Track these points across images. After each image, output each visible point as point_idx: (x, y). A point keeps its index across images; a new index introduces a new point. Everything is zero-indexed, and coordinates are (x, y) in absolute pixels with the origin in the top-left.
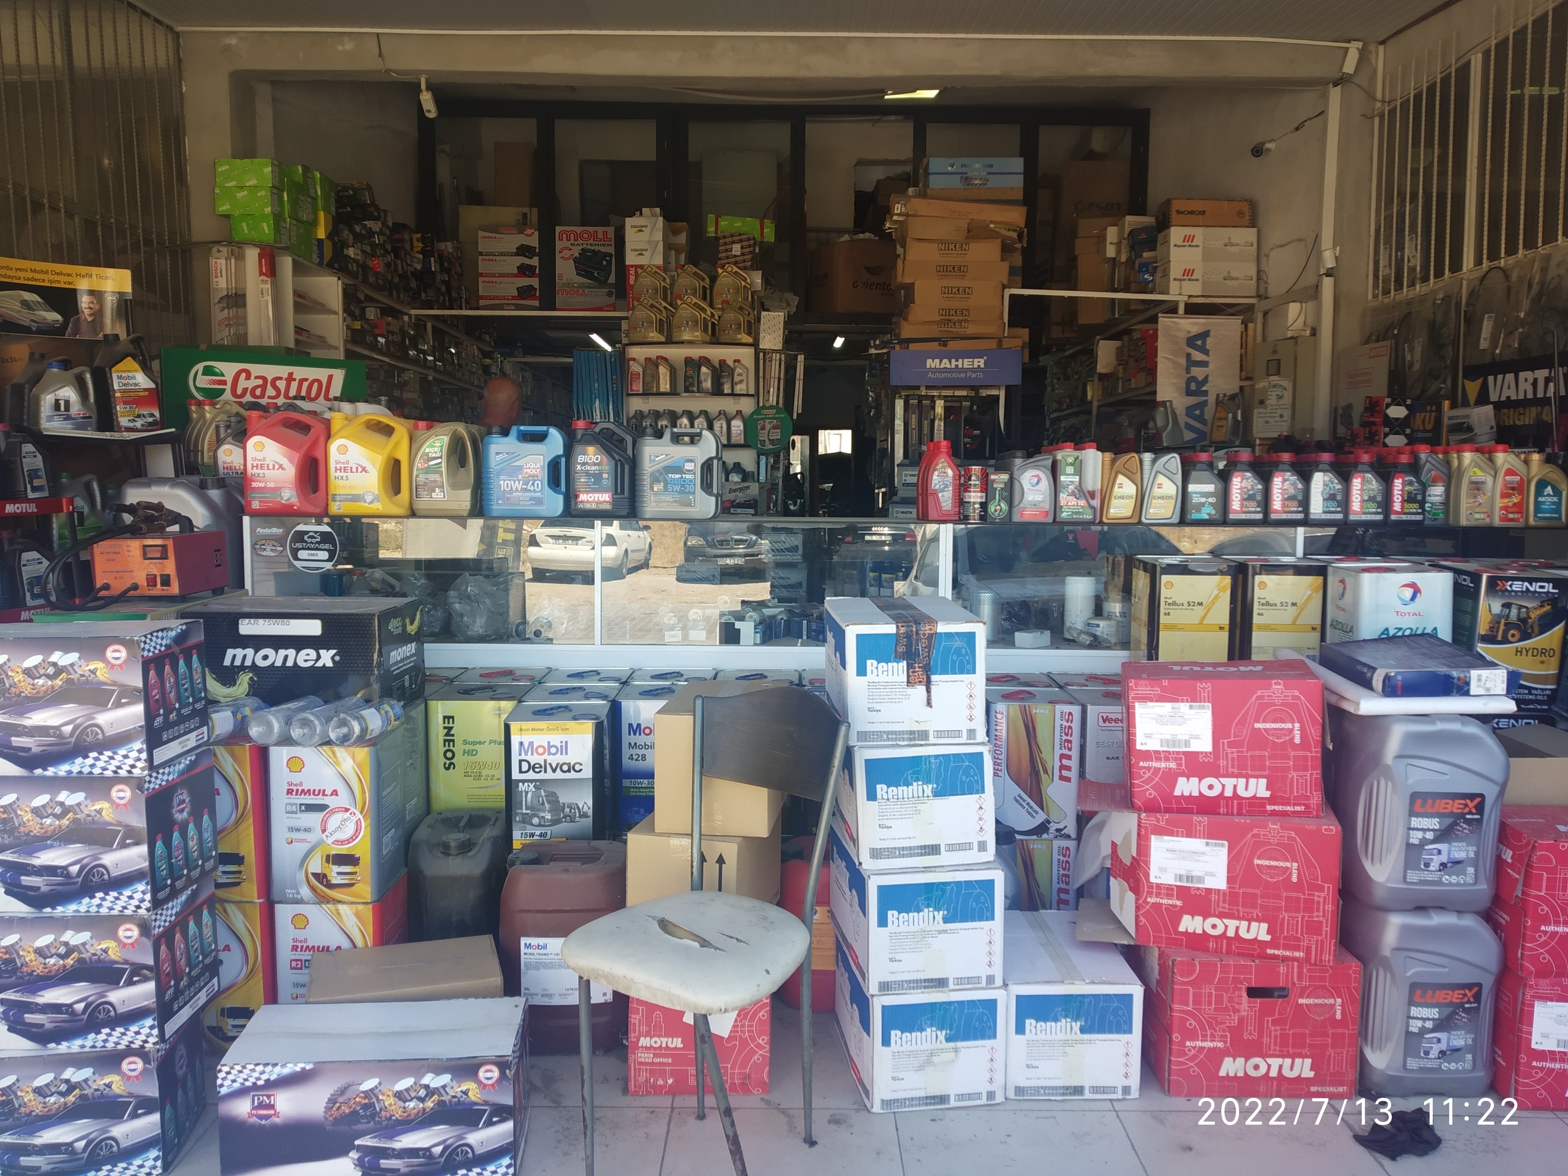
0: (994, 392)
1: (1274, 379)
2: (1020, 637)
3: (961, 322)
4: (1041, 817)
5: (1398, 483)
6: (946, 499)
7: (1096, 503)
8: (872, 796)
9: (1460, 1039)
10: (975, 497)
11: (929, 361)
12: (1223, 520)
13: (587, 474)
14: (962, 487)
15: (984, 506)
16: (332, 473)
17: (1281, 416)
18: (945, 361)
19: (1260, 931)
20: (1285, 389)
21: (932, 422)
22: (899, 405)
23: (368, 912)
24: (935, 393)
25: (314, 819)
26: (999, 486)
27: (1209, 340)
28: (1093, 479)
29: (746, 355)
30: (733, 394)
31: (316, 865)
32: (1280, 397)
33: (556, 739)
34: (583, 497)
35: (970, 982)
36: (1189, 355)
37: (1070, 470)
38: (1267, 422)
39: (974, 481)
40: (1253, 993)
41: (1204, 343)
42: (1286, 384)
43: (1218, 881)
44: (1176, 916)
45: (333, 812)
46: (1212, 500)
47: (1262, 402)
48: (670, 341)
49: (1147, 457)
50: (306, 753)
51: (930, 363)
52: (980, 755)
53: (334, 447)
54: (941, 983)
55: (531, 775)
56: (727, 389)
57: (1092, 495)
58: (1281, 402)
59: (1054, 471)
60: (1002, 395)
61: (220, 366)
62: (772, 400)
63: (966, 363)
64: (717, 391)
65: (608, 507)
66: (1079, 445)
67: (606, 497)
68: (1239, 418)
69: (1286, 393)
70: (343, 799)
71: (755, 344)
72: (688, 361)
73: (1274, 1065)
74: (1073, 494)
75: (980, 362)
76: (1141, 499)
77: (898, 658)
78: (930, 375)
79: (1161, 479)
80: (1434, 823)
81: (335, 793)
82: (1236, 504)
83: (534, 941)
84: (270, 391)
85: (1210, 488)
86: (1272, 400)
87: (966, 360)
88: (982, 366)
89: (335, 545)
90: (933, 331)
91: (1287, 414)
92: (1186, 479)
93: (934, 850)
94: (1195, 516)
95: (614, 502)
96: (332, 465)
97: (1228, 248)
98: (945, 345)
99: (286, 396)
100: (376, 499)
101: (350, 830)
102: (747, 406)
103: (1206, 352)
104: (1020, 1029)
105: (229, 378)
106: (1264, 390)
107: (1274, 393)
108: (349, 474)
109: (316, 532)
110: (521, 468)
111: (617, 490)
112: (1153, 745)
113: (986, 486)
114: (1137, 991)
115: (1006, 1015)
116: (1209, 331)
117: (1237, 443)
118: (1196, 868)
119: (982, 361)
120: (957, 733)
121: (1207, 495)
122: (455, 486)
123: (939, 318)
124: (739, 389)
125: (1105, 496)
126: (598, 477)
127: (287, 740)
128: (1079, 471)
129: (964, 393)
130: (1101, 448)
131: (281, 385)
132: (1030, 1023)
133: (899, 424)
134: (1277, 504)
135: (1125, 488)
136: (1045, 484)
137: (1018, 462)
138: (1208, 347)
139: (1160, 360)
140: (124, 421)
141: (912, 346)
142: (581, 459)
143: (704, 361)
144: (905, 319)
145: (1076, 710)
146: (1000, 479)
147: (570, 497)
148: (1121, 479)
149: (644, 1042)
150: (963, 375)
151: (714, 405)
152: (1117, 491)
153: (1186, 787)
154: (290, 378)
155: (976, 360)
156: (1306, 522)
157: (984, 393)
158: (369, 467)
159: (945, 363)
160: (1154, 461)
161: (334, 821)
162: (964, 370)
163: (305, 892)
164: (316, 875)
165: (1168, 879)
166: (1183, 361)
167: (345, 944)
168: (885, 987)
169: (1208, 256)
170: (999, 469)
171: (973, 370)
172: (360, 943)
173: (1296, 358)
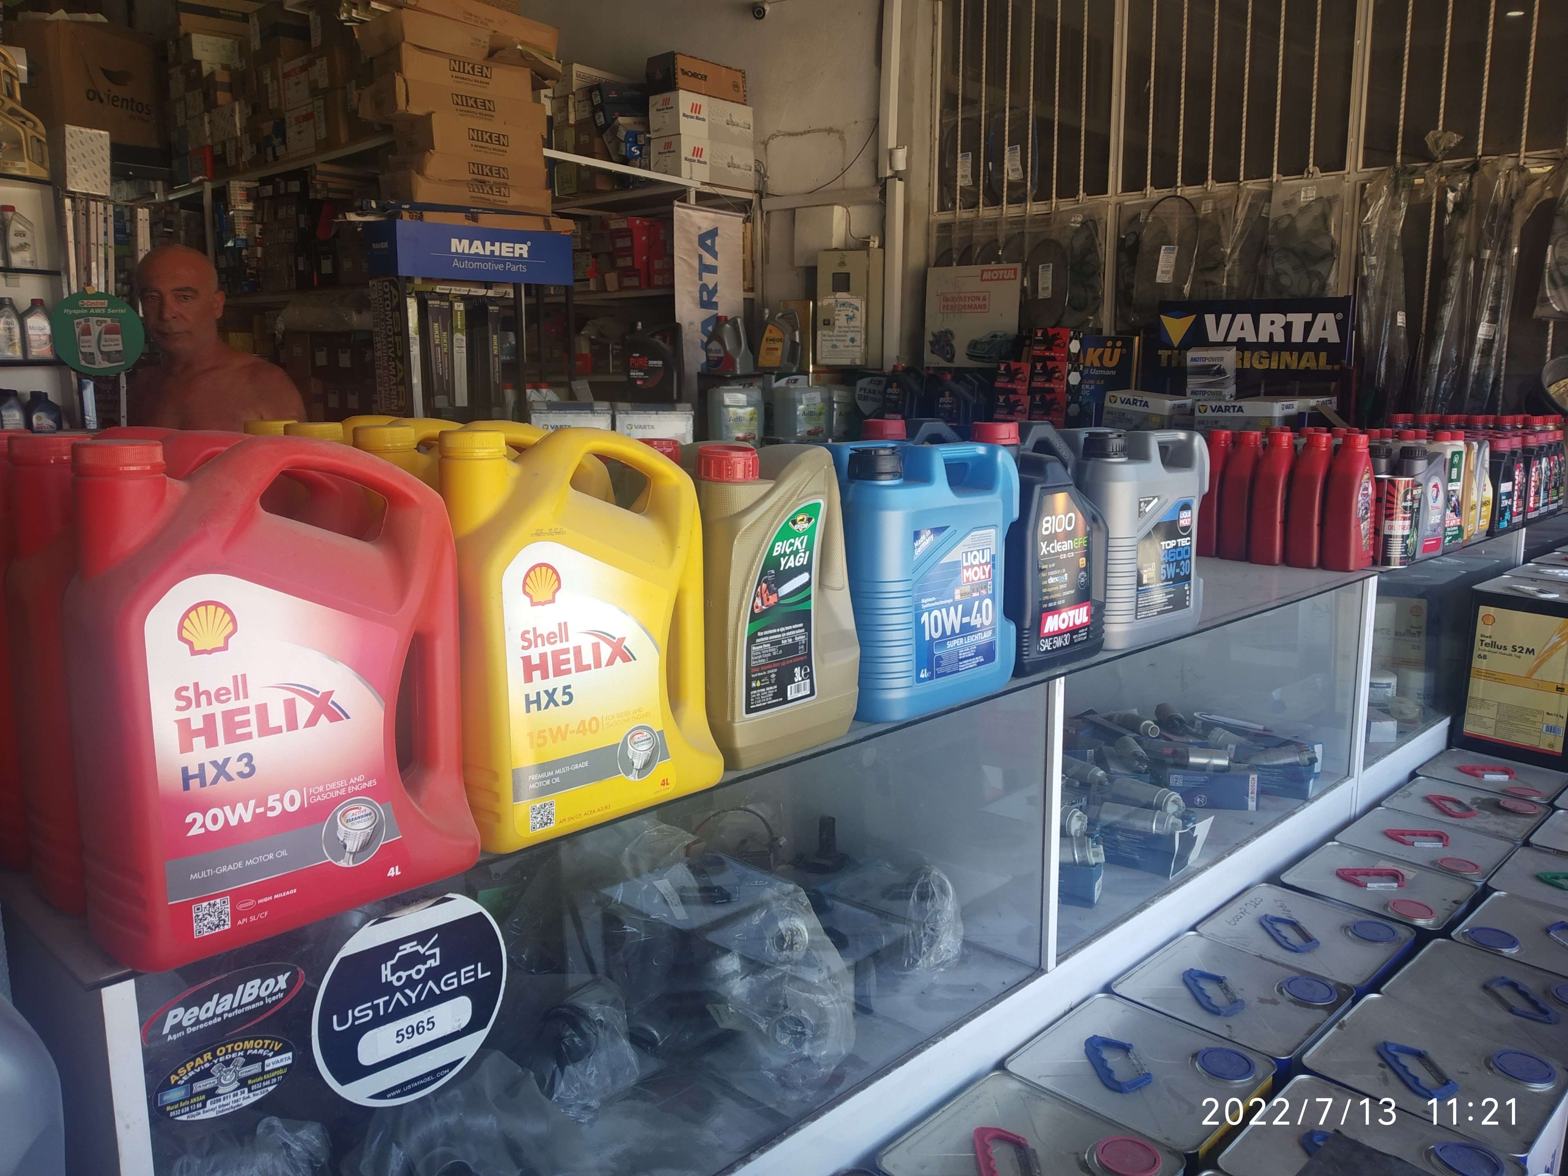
1: (842, 296)
3: (499, 186)
11: (454, 242)
17: (853, 340)
18: (477, 243)
20: (857, 309)
22: (411, 307)
27: (718, 240)
29: (30, 196)
30: (7, 269)
32: (850, 318)
36: (700, 257)
38: (835, 346)
41: (713, 242)
42: (857, 302)
47: (827, 323)
58: (852, 324)
62: (97, 283)
68: (798, 340)
69: (857, 314)
71: (56, 183)
78: (456, 263)
86: (841, 321)
87: (504, 245)
88: (525, 255)
89: (494, 964)
90: (462, 196)
91: (860, 338)
97: (730, 126)
98: (475, 220)
103: (715, 255)
106: (830, 309)
107: (843, 313)
108: (574, 679)
109: (422, 937)
116: (716, 229)
117: (794, 370)
119: (525, 247)
123: (470, 177)
133: (413, 336)
138: (717, 249)
139: (677, 260)
141: (429, 216)
144: (421, 172)
150: (500, 267)
155: (517, 246)
159: (477, 247)
162: (502, 260)
166: (696, 263)
169: (714, 134)
171: (515, 261)
173: (868, 272)
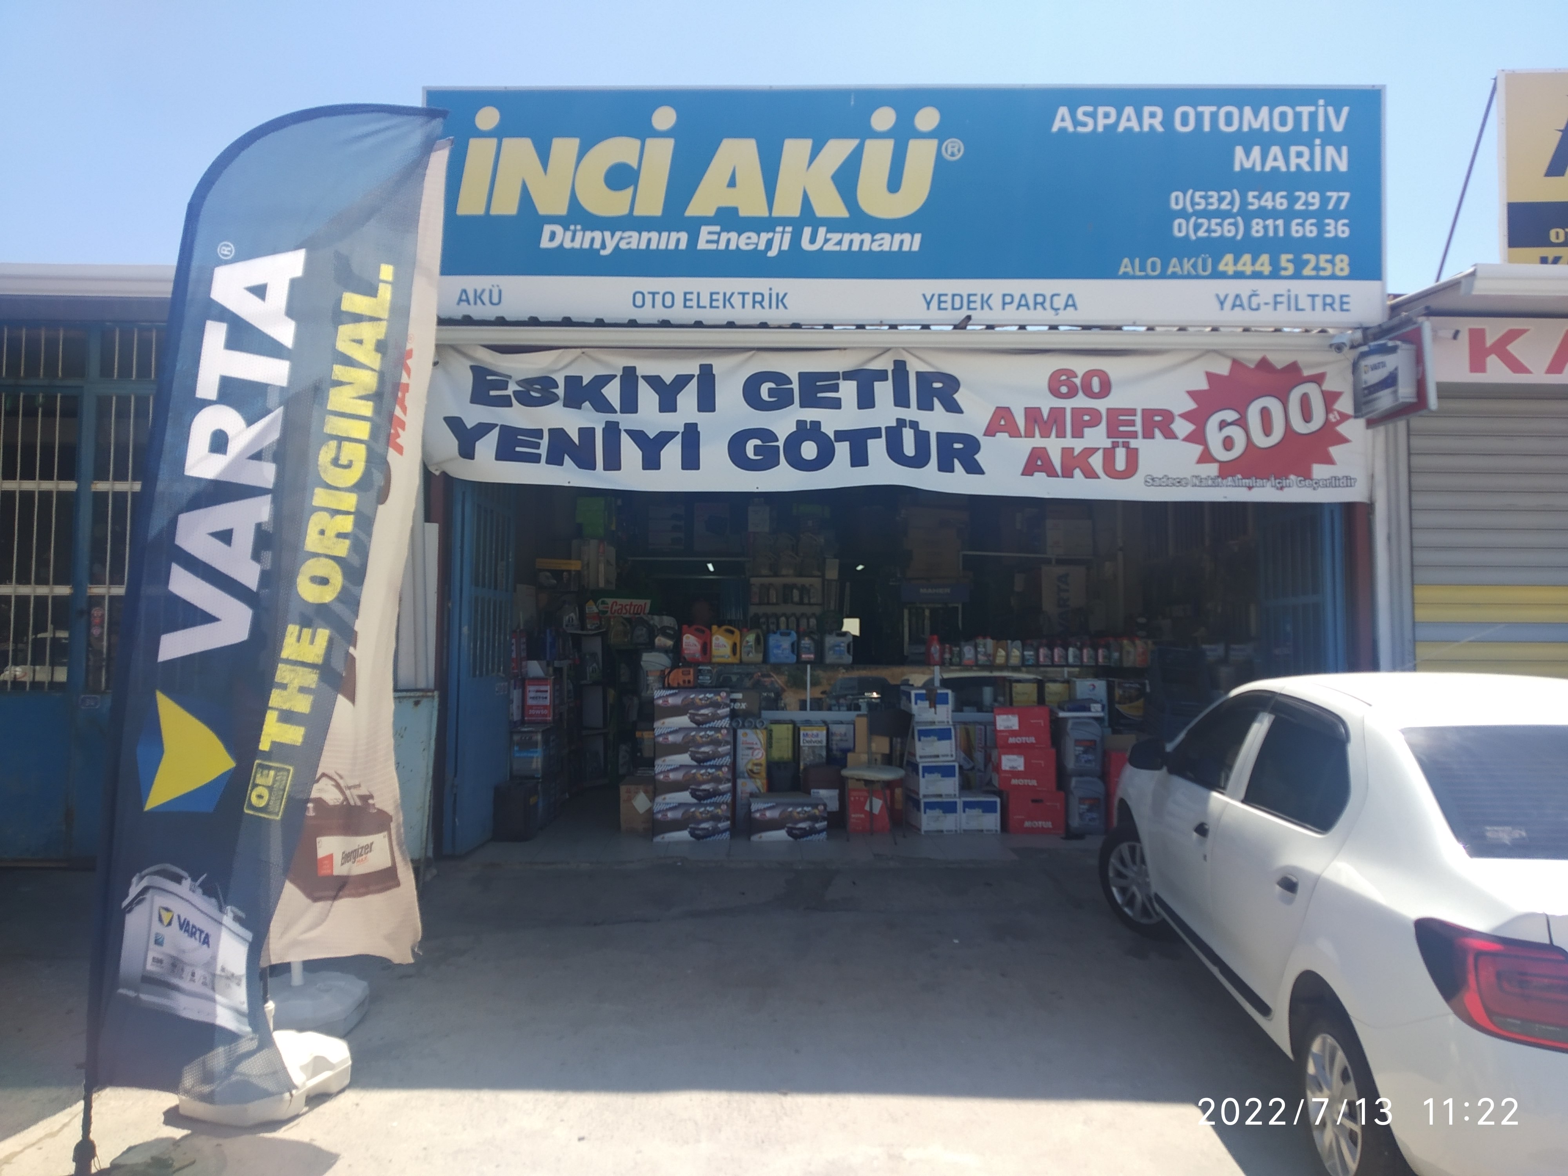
0: (956, 605)
2: (965, 708)
3: (937, 570)
4: (972, 764)
5: (1100, 652)
6: (937, 656)
7: (991, 658)
8: (920, 740)
9: (1095, 815)
10: (947, 656)
12: (1037, 665)
13: (805, 648)
14: (942, 653)
15: (951, 659)
16: (713, 647)
18: (930, 589)
19: (1034, 783)
21: (924, 621)
22: (906, 612)
23: (765, 781)
24: (924, 606)
25: (750, 752)
26: (956, 652)
27: (1069, 578)
28: (990, 650)
29: (816, 582)
30: (810, 604)
31: (750, 767)
33: (815, 732)
34: (803, 656)
35: (948, 796)
36: (1058, 586)
37: (981, 646)
39: (947, 650)
40: (1034, 801)
41: (1066, 579)
43: (1021, 768)
44: (1010, 779)
45: (755, 749)
46: (1033, 657)
48: (776, 575)
49: (1009, 642)
50: (748, 731)
51: (922, 591)
52: (950, 729)
53: (714, 638)
54: (940, 796)
55: (807, 744)
56: (806, 601)
57: (990, 655)
59: (976, 647)
60: (960, 606)
61: (606, 600)
62: (832, 607)
63: (941, 591)
64: (801, 603)
65: (813, 660)
66: (985, 637)
67: (812, 656)
70: (759, 746)
71: (823, 576)
72: (785, 586)
73: (1040, 824)
74: (983, 655)
75: (948, 590)
76: (1008, 657)
77: (926, 700)
79: (1015, 650)
80: (1082, 749)
81: (756, 744)
82: (1041, 659)
83: (816, 790)
84: (624, 611)
85: (1032, 653)
87: (940, 589)
88: (949, 592)
90: (923, 574)
92: (1023, 650)
93: (938, 756)
94: (1027, 663)
95: (816, 658)
96: (713, 644)
97: (1077, 530)
98: (930, 582)
99: (630, 613)
100: (729, 657)
101: (760, 755)
102: (817, 610)
103: (1068, 585)
104: (964, 811)
105: (610, 606)
108: (719, 648)
110: (781, 646)
111: (816, 654)
112: (1002, 728)
113: (951, 652)
114: (998, 800)
115: (960, 807)
116: (1068, 573)
118: (1015, 764)
120: (943, 722)
121: (1031, 656)
122: (756, 651)
123: (926, 568)
124: (813, 601)
125: (995, 656)
126: (809, 649)
127: (743, 727)
128: (985, 646)
129: (940, 606)
130: (993, 638)
131: (628, 607)
132: (967, 810)
133: (906, 622)
134: (1056, 659)
135: (1002, 653)
136: (973, 651)
137: (963, 643)
138: (1068, 582)
139: (1043, 588)
140: (589, 626)
141: (912, 581)
142: (803, 642)
143: (794, 586)
144: (908, 568)
145: (983, 727)
146: (956, 649)
147: (798, 656)
148: (1000, 650)
149: (853, 816)
151: (799, 610)
152: (999, 654)
153: (1012, 740)
154: (631, 605)
155: (946, 589)
156: (1068, 665)
157: (950, 605)
158: (727, 645)
160: (1012, 643)
161: (756, 752)
162: (940, 594)
163: (746, 775)
164: (750, 770)
165: (1007, 768)
166: (1056, 589)
167: (758, 791)
168: (925, 796)
170: (956, 646)
171: (944, 594)
172: (762, 791)
